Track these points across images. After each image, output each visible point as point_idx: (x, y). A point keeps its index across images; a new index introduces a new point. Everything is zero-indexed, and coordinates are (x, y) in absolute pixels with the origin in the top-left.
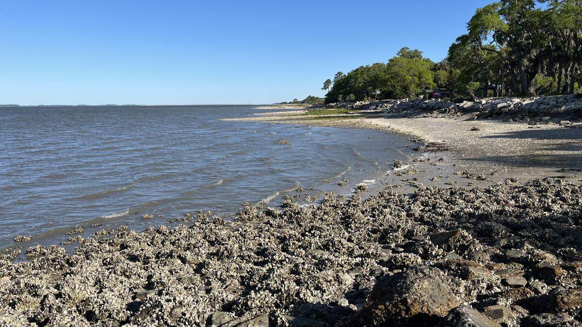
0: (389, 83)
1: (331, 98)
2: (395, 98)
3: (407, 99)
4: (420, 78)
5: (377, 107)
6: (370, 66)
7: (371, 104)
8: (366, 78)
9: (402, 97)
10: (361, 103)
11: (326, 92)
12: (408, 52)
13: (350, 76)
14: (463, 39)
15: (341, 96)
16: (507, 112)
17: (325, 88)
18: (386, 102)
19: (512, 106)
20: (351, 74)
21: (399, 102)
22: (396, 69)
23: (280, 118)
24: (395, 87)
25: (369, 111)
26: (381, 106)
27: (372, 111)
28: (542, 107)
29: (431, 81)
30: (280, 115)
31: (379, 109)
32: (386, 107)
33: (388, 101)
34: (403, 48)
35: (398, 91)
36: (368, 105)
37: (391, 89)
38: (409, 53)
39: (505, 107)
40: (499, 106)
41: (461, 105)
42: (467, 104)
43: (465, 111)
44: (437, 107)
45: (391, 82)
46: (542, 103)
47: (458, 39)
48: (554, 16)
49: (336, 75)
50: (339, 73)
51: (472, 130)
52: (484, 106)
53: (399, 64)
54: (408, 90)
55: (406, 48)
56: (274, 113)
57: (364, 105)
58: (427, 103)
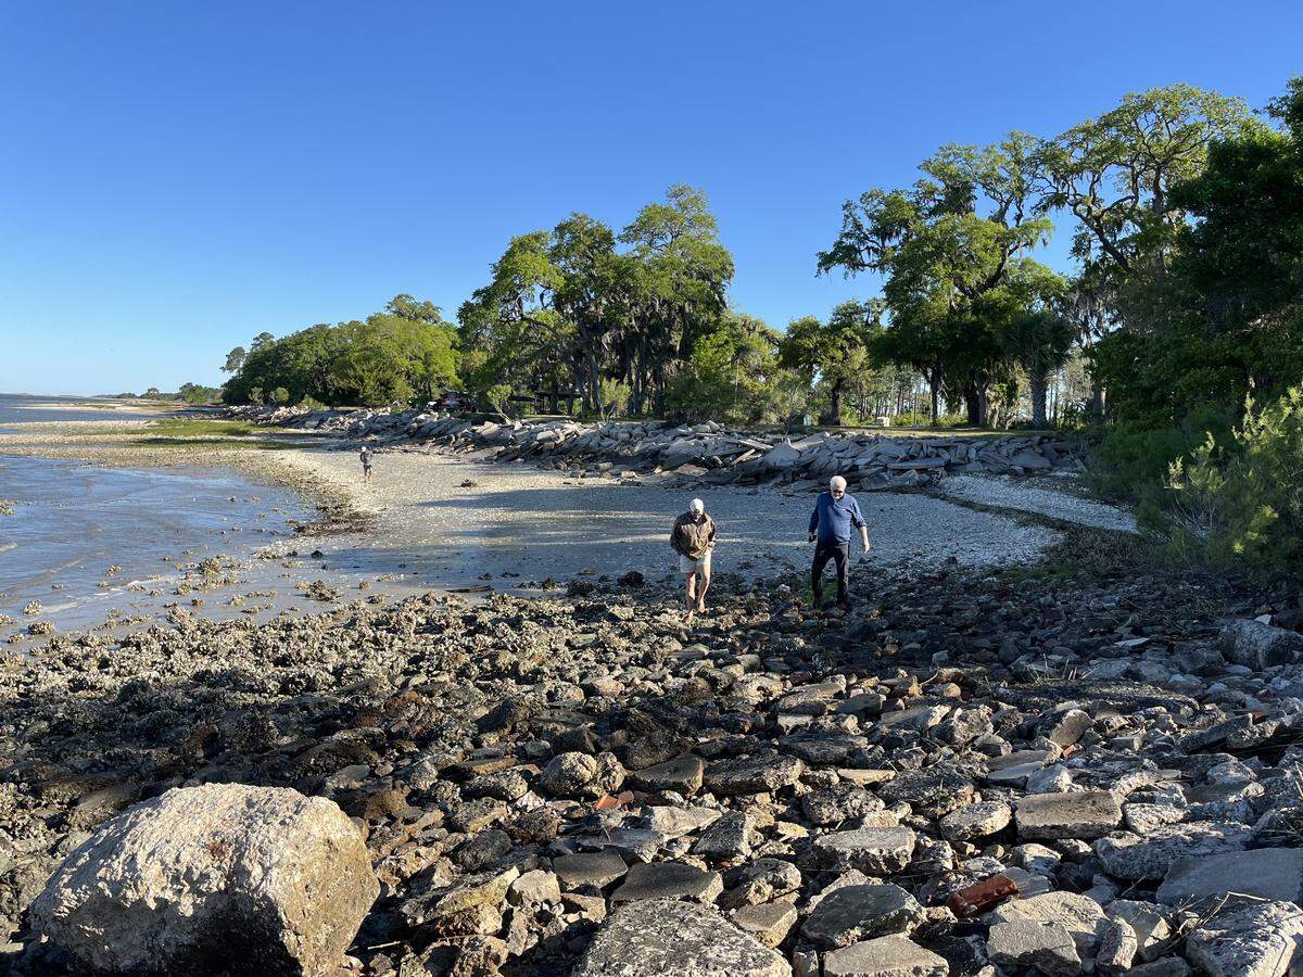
0: (351, 373)
1: (235, 393)
2: (363, 403)
3: (389, 409)
4: (427, 364)
5: (322, 421)
6: (330, 327)
7: (309, 416)
8: (322, 352)
9: (378, 403)
10: (290, 412)
11: (228, 376)
12: (410, 306)
13: (283, 346)
14: (488, 296)
15: (257, 391)
16: (551, 450)
17: (229, 367)
18: (344, 413)
19: (562, 438)
20: (288, 342)
21: (369, 415)
22: (374, 340)
23: (59, 438)
24: (362, 381)
25: (303, 431)
26: (331, 421)
27: (309, 431)
28: (607, 442)
29: (452, 373)
30: (65, 432)
31: (327, 429)
32: (342, 423)
33: (349, 412)
34: (400, 297)
35: (369, 391)
36: (304, 416)
37: (354, 385)
38: (413, 307)
39: (549, 439)
40: (540, 436)
41: (479, 429)
42: (489, 428)
43: (482, 442)
44: (435, 431)
45: (355, 370)
46: (608, 436)
47: (477, 294)
48: (640, 272)
49: (257, 339)
50: (262, 335)
51: (463, 485)
52: (517, 434)
53: (382, 330)
54: (390, 389)
55: (407, 296)
56: (61, 424)
57: (294, 417)
58: (421, 421)
